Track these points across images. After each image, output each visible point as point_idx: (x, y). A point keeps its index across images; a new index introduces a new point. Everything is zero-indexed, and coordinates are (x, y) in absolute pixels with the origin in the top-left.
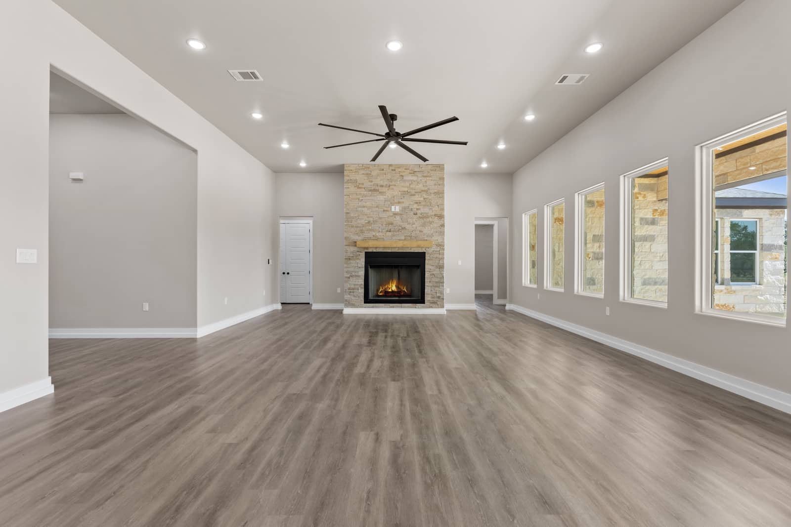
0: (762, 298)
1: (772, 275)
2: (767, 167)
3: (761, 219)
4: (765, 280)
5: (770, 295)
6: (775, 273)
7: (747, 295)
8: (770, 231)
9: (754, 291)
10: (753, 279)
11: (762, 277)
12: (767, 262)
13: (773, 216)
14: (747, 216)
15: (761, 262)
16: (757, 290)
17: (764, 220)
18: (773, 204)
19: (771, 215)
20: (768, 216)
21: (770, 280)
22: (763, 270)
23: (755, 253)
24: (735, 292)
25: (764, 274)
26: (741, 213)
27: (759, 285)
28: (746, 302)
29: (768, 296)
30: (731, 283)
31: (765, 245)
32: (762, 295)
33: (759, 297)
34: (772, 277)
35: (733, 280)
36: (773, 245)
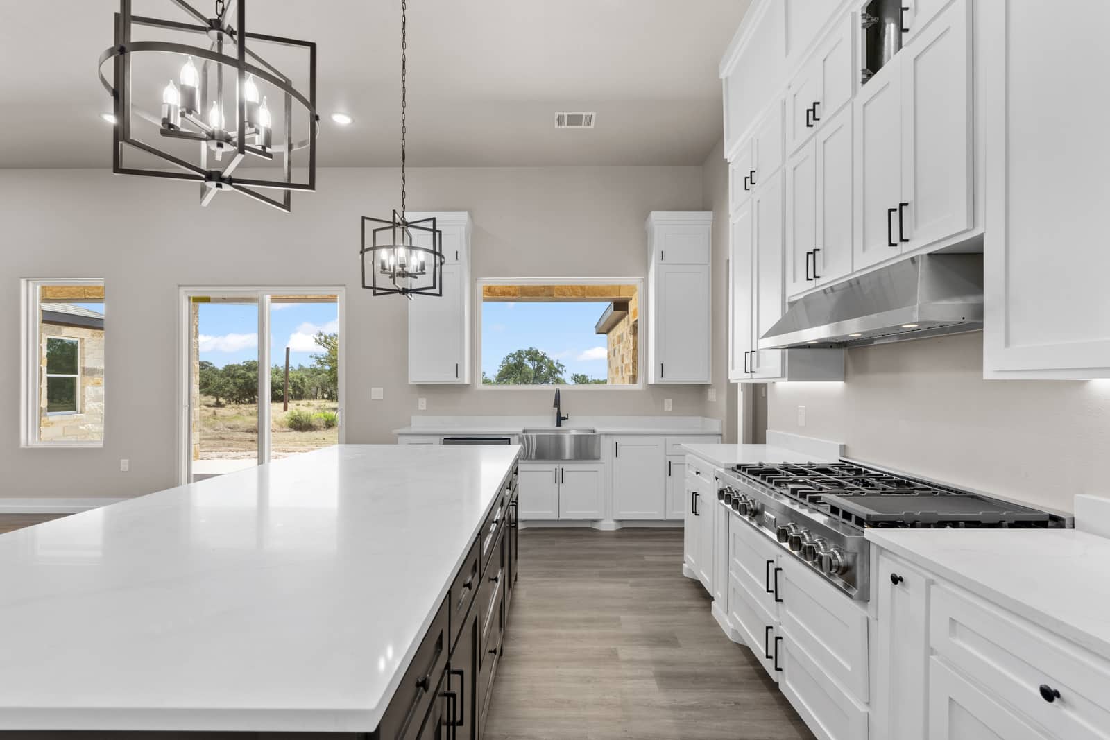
0: (84, 428)
1: (95, 402)
2: (90, 292)
3: (82, 339)
4: (87, 408)
5: (92, 424)
6: (97, 400)
7: (67, 427)
8: (92, 353)
9: (75, 420)
10: (74, 408)
11: (83, 405)
12: (89, 388)
13: (95, 337)
14: (68, 334)
15: (83, 388)
16: (79, 420)
17: (85, 340)
18: (93, 324)
19: (93, 336)
20: (90, 337)
21: (92, 408)
22: (84, 396)
23: (75, 378)
24: (52, 424)
25: (86, 401)
26: (60, 329)
27: (81, 413)
28: (65, 433)
29: (90, 425)
30: (48, 413)
31: (87, 369)
32: (83, 425)
33: (81, 427)
34: (94, 404)
35: (50, 409)
36: (95, 369)
